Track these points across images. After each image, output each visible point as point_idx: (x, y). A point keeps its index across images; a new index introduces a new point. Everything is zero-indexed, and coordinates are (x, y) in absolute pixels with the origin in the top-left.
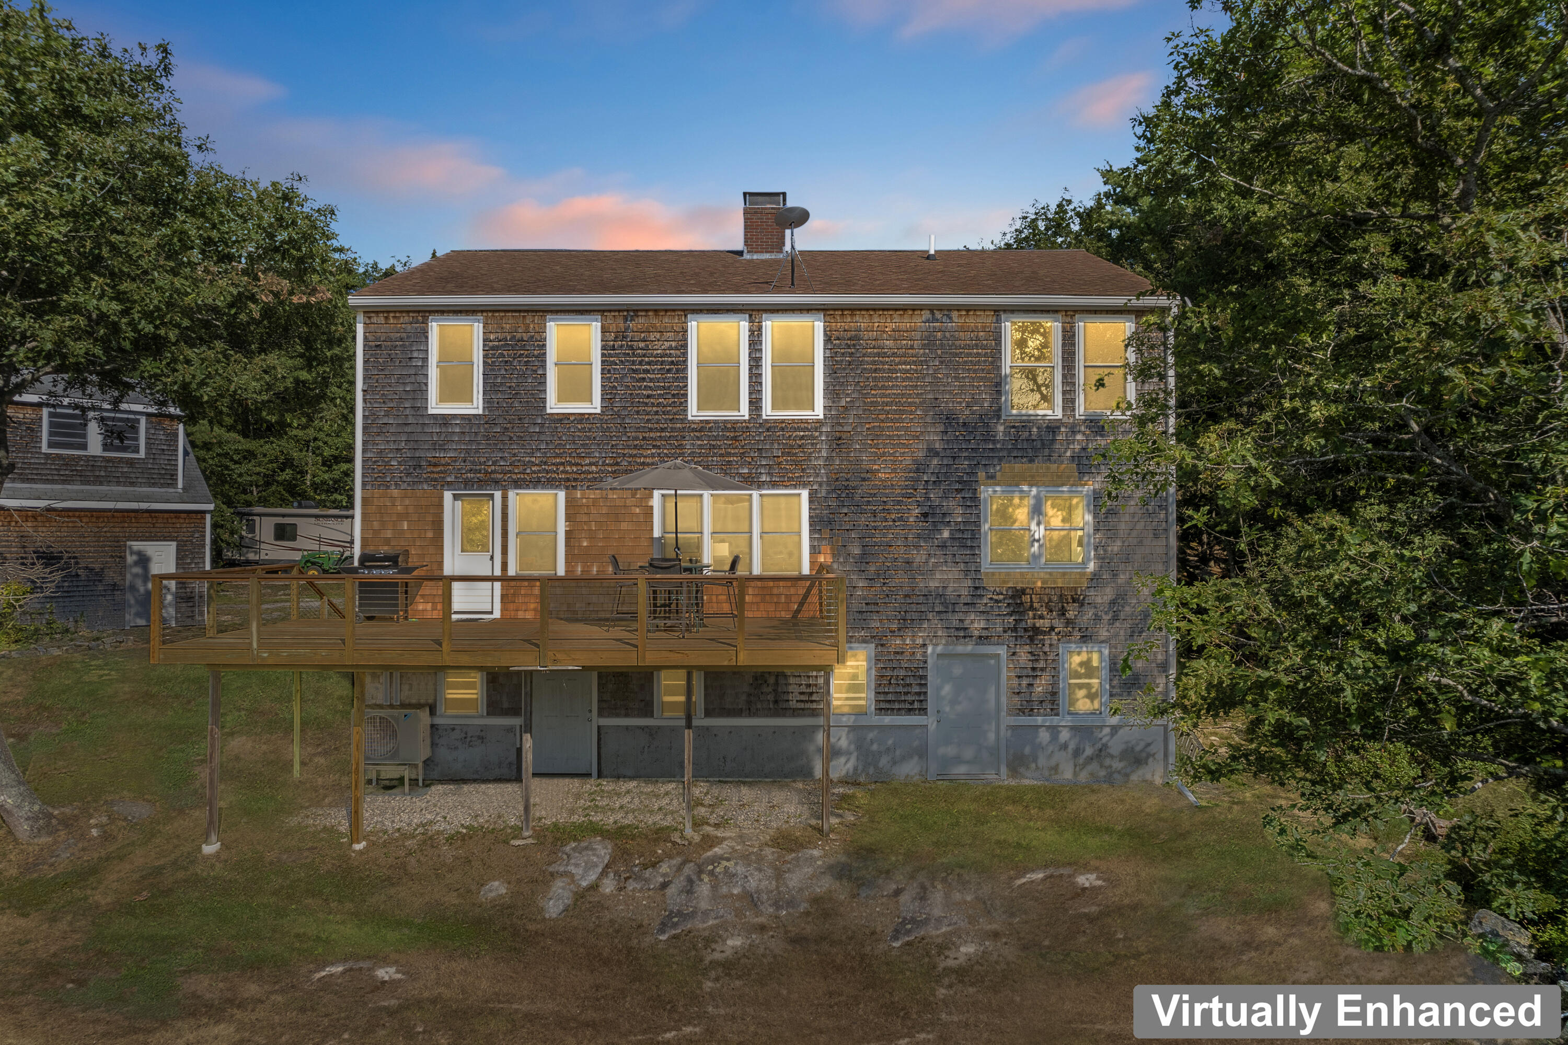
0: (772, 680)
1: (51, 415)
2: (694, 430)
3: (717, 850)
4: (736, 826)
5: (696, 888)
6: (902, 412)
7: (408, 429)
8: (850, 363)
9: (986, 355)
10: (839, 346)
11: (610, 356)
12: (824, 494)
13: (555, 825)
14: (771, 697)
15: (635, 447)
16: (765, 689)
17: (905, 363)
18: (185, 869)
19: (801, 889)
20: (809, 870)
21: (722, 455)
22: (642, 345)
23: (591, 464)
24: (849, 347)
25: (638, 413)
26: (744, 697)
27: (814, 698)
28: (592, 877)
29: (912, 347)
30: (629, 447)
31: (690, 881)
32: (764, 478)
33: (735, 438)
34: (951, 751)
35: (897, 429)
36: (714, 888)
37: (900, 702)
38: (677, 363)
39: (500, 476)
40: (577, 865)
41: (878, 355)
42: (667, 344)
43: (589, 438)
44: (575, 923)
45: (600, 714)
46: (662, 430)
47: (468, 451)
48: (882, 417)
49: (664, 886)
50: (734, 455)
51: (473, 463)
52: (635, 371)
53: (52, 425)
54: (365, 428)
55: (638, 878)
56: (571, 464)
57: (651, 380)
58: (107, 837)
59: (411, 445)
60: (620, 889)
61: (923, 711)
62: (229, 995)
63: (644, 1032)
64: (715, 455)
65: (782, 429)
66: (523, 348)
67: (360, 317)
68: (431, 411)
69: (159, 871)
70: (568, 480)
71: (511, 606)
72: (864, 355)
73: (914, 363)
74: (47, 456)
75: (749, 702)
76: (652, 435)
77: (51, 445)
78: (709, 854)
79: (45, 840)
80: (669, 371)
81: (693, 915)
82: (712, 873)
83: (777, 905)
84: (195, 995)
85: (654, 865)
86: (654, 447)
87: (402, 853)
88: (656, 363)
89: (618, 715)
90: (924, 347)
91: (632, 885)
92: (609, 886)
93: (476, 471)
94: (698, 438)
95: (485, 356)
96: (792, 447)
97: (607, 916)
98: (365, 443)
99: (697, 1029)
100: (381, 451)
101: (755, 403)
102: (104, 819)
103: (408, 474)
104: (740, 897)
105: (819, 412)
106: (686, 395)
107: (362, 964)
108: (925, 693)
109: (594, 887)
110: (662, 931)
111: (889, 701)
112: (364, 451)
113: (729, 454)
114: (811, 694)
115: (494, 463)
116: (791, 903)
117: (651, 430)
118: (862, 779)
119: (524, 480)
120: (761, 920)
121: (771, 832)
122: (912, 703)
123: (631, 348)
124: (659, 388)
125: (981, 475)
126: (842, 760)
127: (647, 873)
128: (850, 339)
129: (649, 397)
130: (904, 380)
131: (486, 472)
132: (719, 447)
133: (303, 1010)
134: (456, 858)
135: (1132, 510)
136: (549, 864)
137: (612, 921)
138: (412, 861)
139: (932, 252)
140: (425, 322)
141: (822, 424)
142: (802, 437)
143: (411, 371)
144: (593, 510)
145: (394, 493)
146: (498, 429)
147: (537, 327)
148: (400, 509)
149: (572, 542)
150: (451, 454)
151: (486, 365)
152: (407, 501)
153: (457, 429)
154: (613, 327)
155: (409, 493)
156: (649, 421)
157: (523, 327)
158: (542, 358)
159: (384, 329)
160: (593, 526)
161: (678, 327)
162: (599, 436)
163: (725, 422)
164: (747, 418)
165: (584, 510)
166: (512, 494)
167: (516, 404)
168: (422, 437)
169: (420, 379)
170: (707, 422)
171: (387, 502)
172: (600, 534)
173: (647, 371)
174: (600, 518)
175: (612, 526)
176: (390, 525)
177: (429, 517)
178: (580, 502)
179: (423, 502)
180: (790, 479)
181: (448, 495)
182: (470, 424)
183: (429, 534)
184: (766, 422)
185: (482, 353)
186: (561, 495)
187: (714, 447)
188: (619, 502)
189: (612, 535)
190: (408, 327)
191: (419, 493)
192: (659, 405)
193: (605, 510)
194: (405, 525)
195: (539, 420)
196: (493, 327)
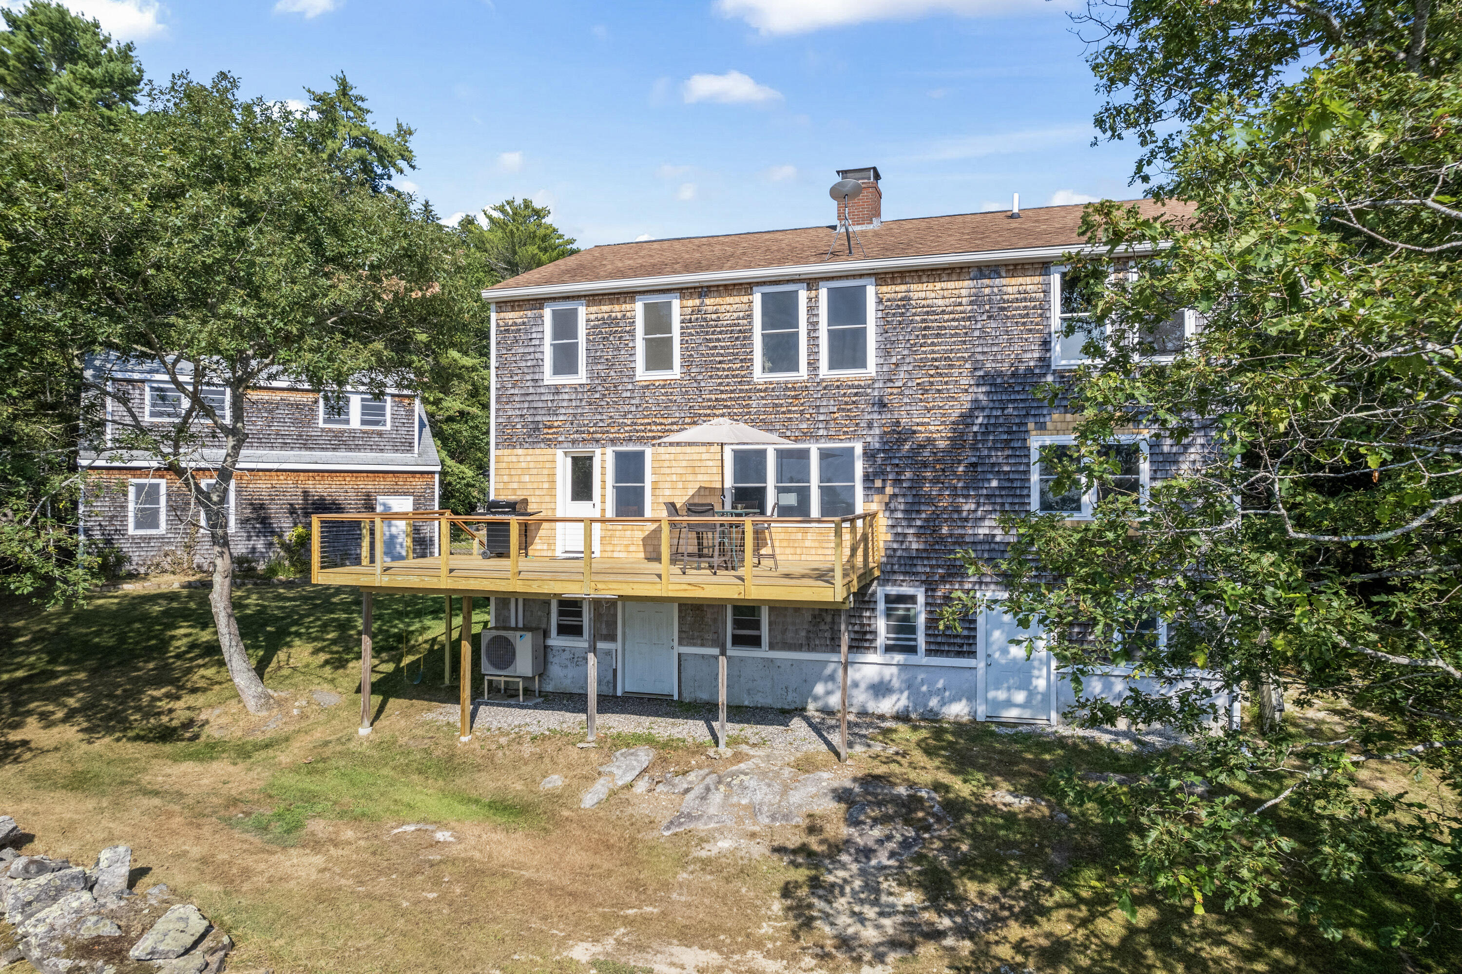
0: (829, 619)
2: (760, 391)
3: (743, 766)
4: (772, 747)
5: (710, 796)
6: (951, 367)
7: (530, 398)
8: (900, 323)
9: (1034, 308)
10: (889, 308)
11: (687, 328)
12: (877, 446)
13: (619, 734)
14: (828, 635)
15: (709, 407)
16: (823, 627)
17: (953, 320)
18: (343, 744)
19: (800, 806)
20: (813, 790)
21: (784, 413)
22: (714, 316)
23: (672, 424)
24: (898, 307)
25: (711, 377)
26: (803, 634)
27: (868, 637)
28: (629, 778)
29: (960, 304)
30: (704, 408)
31: (708, 789)
32: (821, 432)
33: (795, 397)
34: (1002, 695)
35: (946, 383)
36: (727, 797)
37: (949, 644)
38: (745, 331)
39: (599, 435)
40: (619, 767)
41: (927, 313)
42: (736, 315)
43: (671, 401)
44: (601, 814)
45: (680, 643)
46: (732, 392)
47: (575, 415)
48: (932, 372)
49: (687, 791)
50: (794, 412)
51: (579, 426)
52: (709, 341)
53: (326, 406)
54: (498, 397)
55: (669, 783)
56: (656, 424)
57: (722, 348)
58: (303, 716)
60: (650, 791)
61: (972, 654)
62: (333, 836)
63: (613, 906)
64: (778, 413)
65: (838, 387)
66: (617, 324)
67: (493, 307)
68: (546, 382)
69: (326, 743)
70: (654, 438)
71: (609, 548)
72: (914, 315)
73: (963, 319)
74: (323, 430)
75: (808, 638)
76: (723, 396)
77: (325, 421)
78: (734, 768)
79: (264, 713)
80: (737, 338)
81: (699, 818)
82: (729, 785)
83: (773, 818)
84: (313, 834)
85: (685, 773)
86: (726, 407)
87: (494, 747)
88: (726, 332)
89: (694, 645)
90: (971, 303)
91: (660, 788)
92: (641, 787)
93: (582, 432)
94: (763, 398)
95: (588, 334)
96: (846, 403)
97: (630, 810)
98: (498, 410)
99: (656, 910)
100: (510, 417)
101: (813, 365)
102: (304, 703)
103: (530, 436)
104: (745, 807)
105: (872, 368)
106: (751, 360)
107: (428, 827)
108: (975, 637)
109: (630, 786)
110: (668, 828)
111: (939, 644)
112: (497, 417)
113: (790, 412)
114: (865, 633)
115: (595, 425)
116: (786, 817)
117: (722, 392)
118: (913, 716)
119: (619, 439)
120: (757, 829)
121: (799, 755)
122: (961, 645)
123: (705, 320)
124: (729, 354)
125: (1031, 426)
126: (894, 697)
127: (677, 780)
128: (901, 300)
129: (720, 362)
130: (952, 336)
131: (589, 433)
132: (781, 405)
133: (374, 853)
134: (532, 754)
135: (1193, 457)
136: (601, 765)
137: (632, 816)
138: (500, 754)
139: (1016, 210)
140: (541, 308)
141: (874, 381)
142: (856, 394)
143: (532, 350)
144: (674, 464)
145: (520, 451)
146: (597, 396)
147: (628, 307)
148: (523, 465)
149: (658, 492)
150: (561, 418)
151: (588, 341)
152: (529, 458)
153: (566, 397)
154: (690, 303)
155: (530, 451)
156: (720, 384)
157: (617, 308)
158: (632, 333)
159: (511, 316)
160: (674, 478)
161: (745, 299)
162: (679, 399)
163: (786, 383)
164: (806, 378)
165: (667, 464)
166: (610, 452)
167: (612, 373)
168: (540, 405)
169: (538, 356)
170: (771, 383)
171: (514, 459)
172: (680, 485)
173: (718, 340)
174: (680, 471)
175: (690, 478)
176: (516, 479)
177: (546, 472)
178: (664, 457)
179: (541, 458)
180: (846, 433)
181: (560, 453)
182: (577, 392)
183: (546, 485)
184: (823, 380)
185: (585, 332)
186: (649, 452)
187: (776, 405)
188: (695, 457)
189: (690, 485)
190: (529, 313)
191: (538, 451)
192: (729, 369)
193: (684, 464)
194: (527, 478)
195: (630, 387)
196: (593, 309)
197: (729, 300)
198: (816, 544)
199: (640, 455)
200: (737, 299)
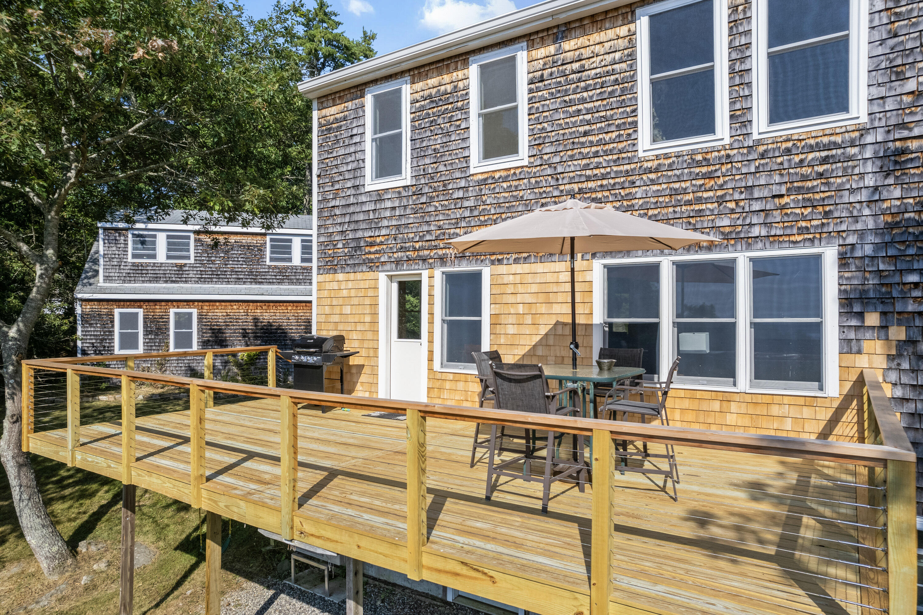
1: (272, 240)
2: (649, 171)
7: (351, 209)
11: (538, 90)
12: (868, 250)
21: (689, 203)
22: (576, 66)
25: (572, 158)
32: (756, 231)
33: (709, 176)
38: (623, 81)
39: (426, 252)
42: (609, 58)
43: (516, 199)
46: (604, 177)
47: (398, 227)
50: (707, 200)
51: (404, 241)
52: (571, 103)
53: (272, 247)
57: (589, 111)
59: (352, 226)
64: (678, 204)
65: (788, 151)
66: (447, 100)
67: (315, 104)
68: (368, 188)
74: (269, 267)
76: (591, 185)
77: (272, 259)
79: (55, 578)
80: (612, 94)
88: (595, 87)
93: (407, 250)
94: (653, 182)
95: (413, 121)
96: (805, 178)
100: (331, 234)
101: (740, 118)
103: (351, 257)
105: (859, 108)
106: (634, 124)
113: (699, 200)
115: (422, 239)
117: (589, 179)
119: (449, 256)
123: (563, 74)
124: (599, 120)
129: (586, 134)
131: (415, 250)
132: (685, 191)
140: (362, 96)
141: (863, 131)
142: (825, 161)
143: (352, 149)
144: (520, 289)
145: (340, 276)
146: (423, 199)
147: (460, 74)
148: (345, 293)
149: (498, 328)
150: (384, 232)
151: (414, 129)
152: (350, 284)
153: (389, 204)
154: (542, 52)
155: (352, 276)
156: (586, 167)
157: (446, 78)
158: (464, 109)
159: (332, 111)
160: (521, 309)
161: (623, 31)
162: (527, 195)
163: (693, 153)
164: (727, 141)
165: (510, 289)
166: (438, 273)
167: (441, 168)
168: (361, 217)
169: (359, 156)
170: (667, 156)
171: (335, 286)
172: (529, 320)
173: (583, 101)
174: (529, 299)
175: (543, 309)
176: (337, 310)
177: (367, 301)
178: (506, 279)
179: (362, 285)
180: (802, 231)
181: (382, 277)
182: (400, 197)
183: (368, 319)
184: (759, 142)
185: (409, 117)
186: (487, 272)
187: (677, 192)
188: (550, 278)
189: (542, 320)
190: (349, 104)
191: (359, 276)
192: (600, 143)
193: (534, 288)
194: (347, 310)
195: (463, 183)
196: (419, 86)
197: (596, 37)
198: (746, 421)
199: (476, 277)
200: (611, 34)
